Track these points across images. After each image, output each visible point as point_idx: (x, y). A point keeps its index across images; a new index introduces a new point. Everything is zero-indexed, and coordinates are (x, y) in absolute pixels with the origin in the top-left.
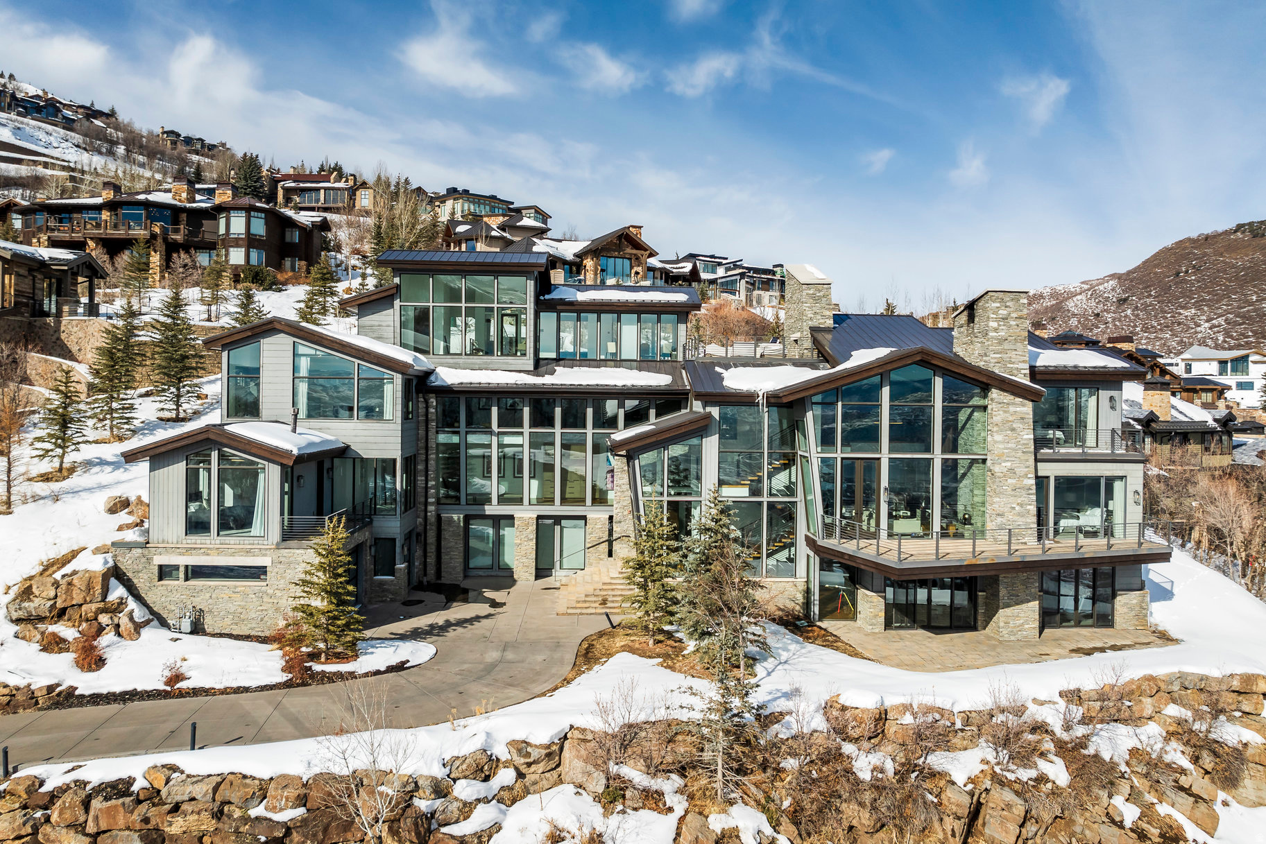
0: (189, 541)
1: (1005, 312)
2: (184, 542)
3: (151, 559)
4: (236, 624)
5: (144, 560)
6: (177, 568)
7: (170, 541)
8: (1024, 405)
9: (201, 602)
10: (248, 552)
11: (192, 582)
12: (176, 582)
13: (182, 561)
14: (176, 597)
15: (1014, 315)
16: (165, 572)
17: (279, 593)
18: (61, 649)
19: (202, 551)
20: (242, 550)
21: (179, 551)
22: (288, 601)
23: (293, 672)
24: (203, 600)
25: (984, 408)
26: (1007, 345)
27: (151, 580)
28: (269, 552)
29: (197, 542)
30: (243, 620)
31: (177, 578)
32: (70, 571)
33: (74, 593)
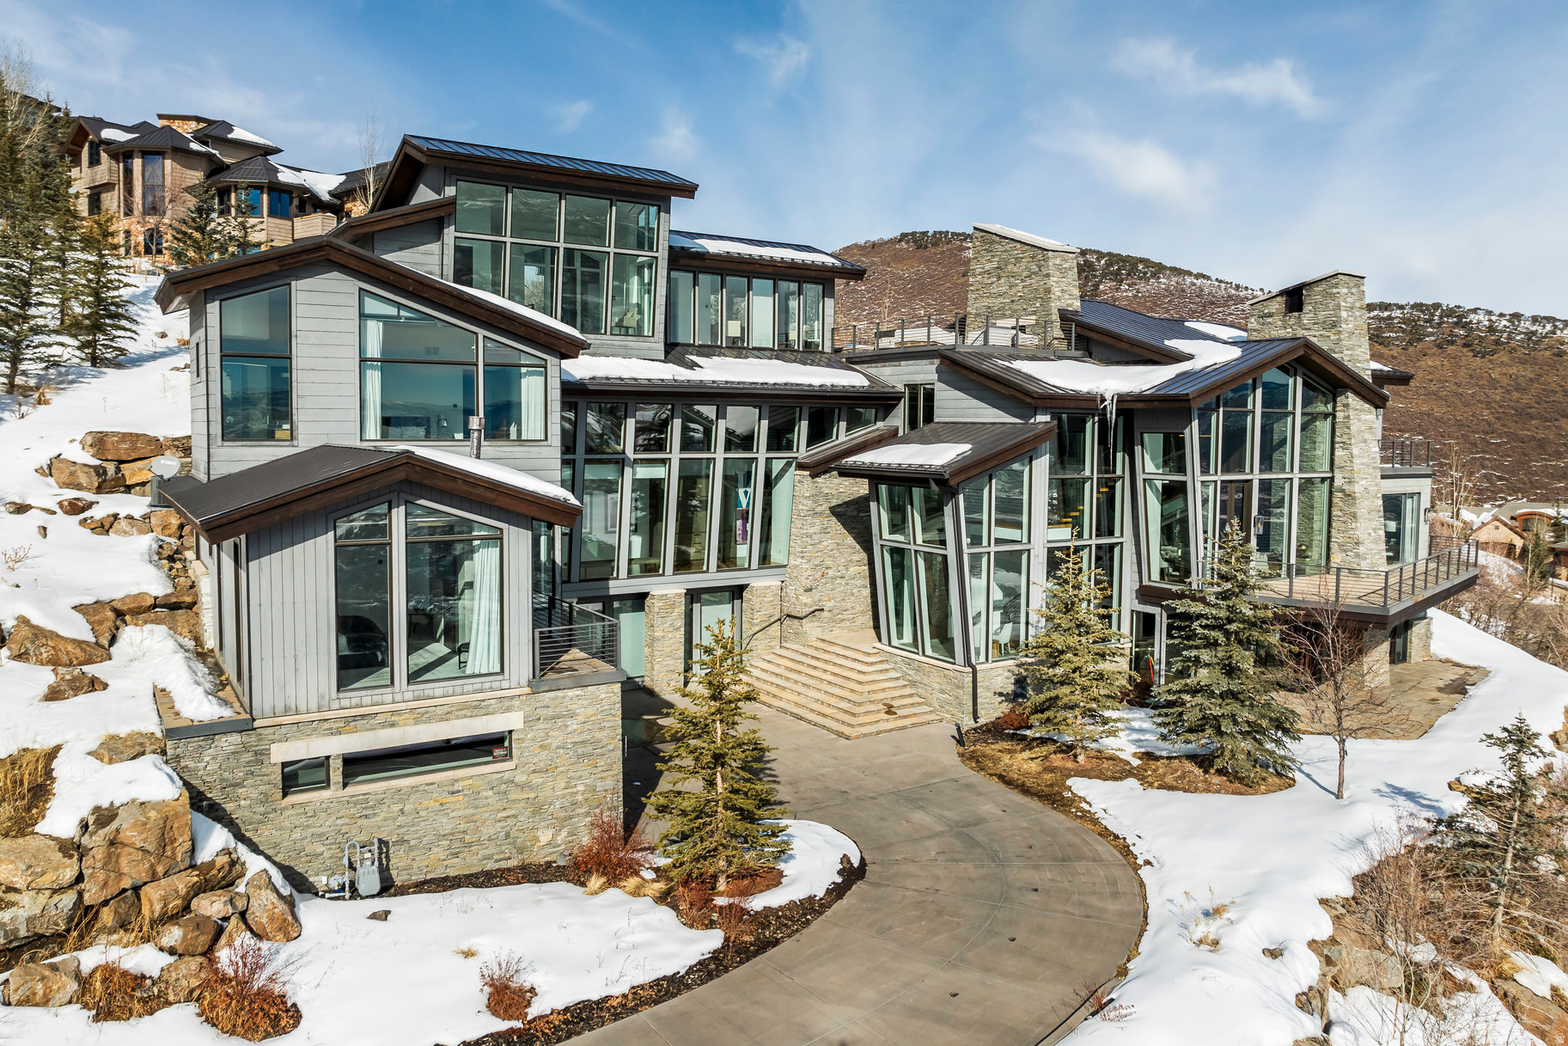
0: (345, 703)
1: (1351, 300)
2: (335, 705)
3: (266, 753)
4: (456, 855)
5: (248, 757)
6: (323, 763)
7: (302, 707)
9: (381, 825)
10: (478, 709)
11: (358, 788)
12: (325, 794)
13: (337, 746)
14: (326, 824)
16: (293, 778)
17: (537, 780)
18: (144, 1001)
19: (380, 719)
20: (463, 706)
21: (326, 725)
22: (554, 790)
23: (711, 925)
24: (385, 819)
25: (1326, 416)
26: (1354, 341)
27: (265, 799)
28: (516, 703)
29: (367, 700)
30: (470, 845)
31: (326, 783)
32: (84, 811)
33: (124, 862)
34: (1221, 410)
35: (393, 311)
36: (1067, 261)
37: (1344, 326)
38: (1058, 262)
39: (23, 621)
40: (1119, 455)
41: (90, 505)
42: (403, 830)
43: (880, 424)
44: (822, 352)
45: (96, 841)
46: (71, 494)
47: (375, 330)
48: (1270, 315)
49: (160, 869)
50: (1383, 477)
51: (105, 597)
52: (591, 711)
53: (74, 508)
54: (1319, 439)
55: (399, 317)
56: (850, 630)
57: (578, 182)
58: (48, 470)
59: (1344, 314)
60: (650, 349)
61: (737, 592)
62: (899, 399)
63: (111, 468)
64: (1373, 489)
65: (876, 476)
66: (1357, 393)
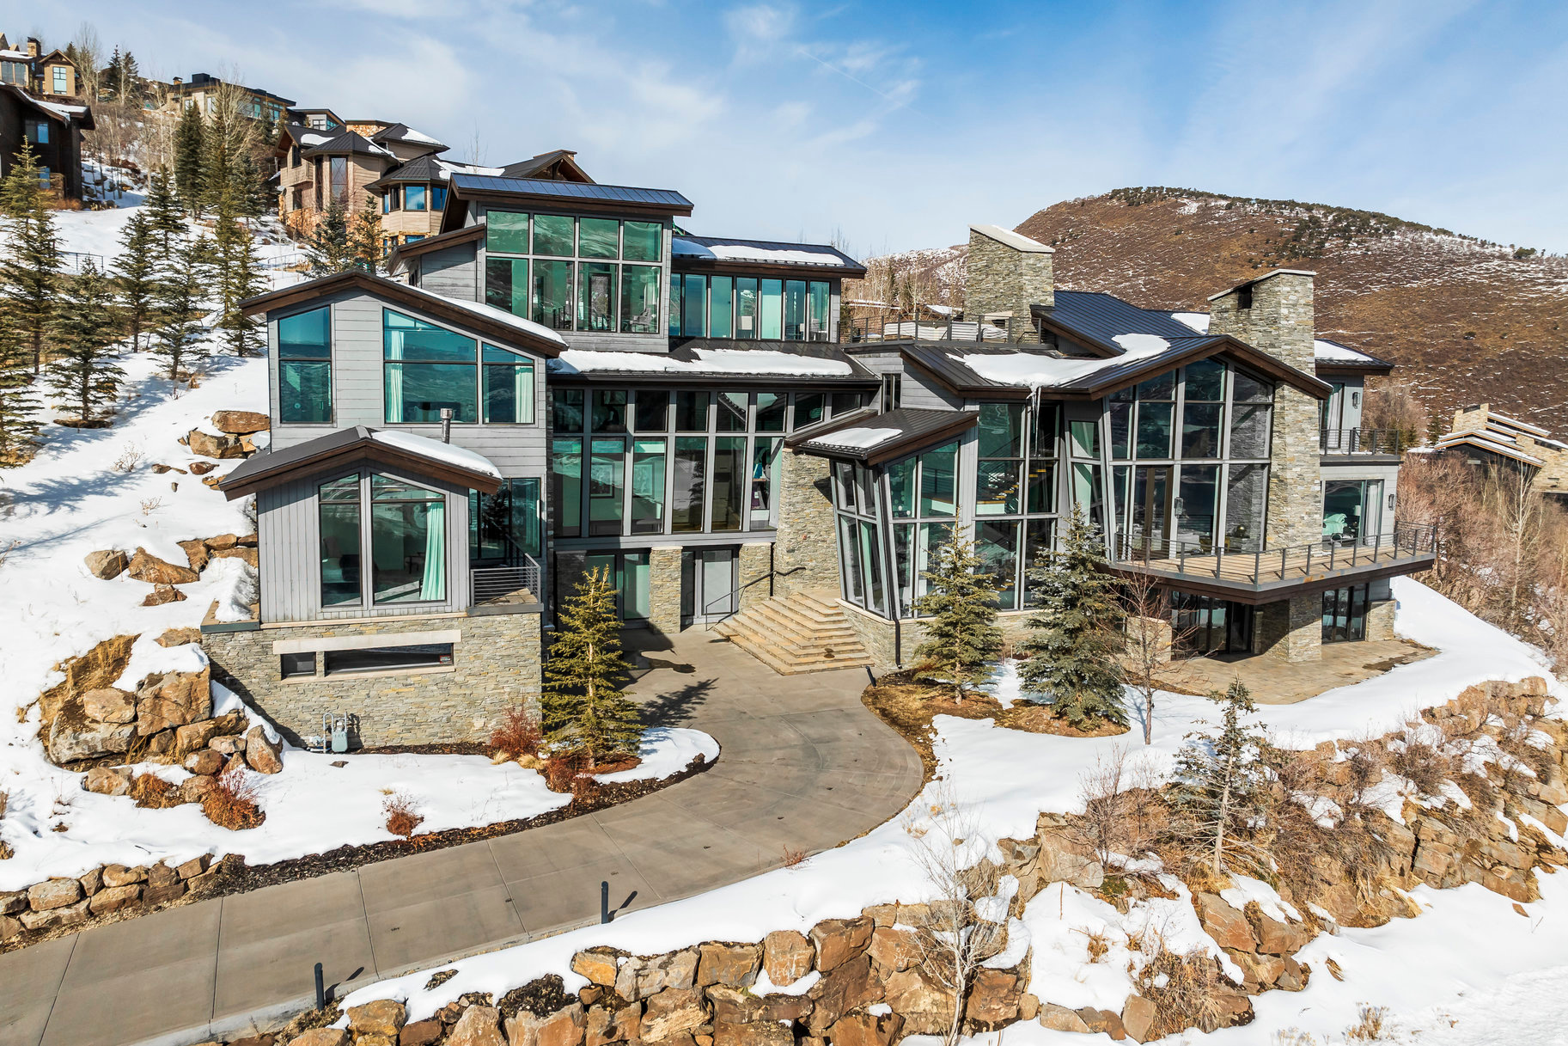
0: (327, 615)
1: (1295, 298)
2: (320, 616)
3: (270, 647)
4: (409, 731)
5: (257, 649)
6: (311, 656)
7: (297, 617)
8: (1311, 404)
9: (354, 703)
10: (425, 625)
11: (335, 677)
12: (312, 679)
13: (320, 645)
14: (313, 700)
15: (1302, 301)
16: (290, 665)
17: (472, 681)
18: (169, 799)
19: (352, 628)
20: (414, 623)
21: (313, 630)
22: (486, 690)
23: (569, 790)
24: (356, 700)
25: (1267, 406)
26: (1296, 336)
27: (269, 678)
28: (455, 623)
29: (343, 614)
30: (420, 724)
31: (313, 672)
32: (143, 676)
33: (164, 709)
34: (1137, 402)
35: (411, 324)
36: (1040, 261)
37: (1284, 322)
38: (1031, 262)
39: (141, 551)
40: (1057, 439)
41: (212, 467)
42: (368, 709)
43: (864, 409)
44: (829, 343)
45: (146, 694)
46: (200, 458)
47: (397, 339)
48: (1226, 311)
49: (189, 717)
50: (1322, 464)
51: (202, 536)
52: (516, 632)
53: (200, 469)
54: (1259, 427)
55: (415, 328)
56: (830, 586)
58: (186, 441)
59: (1284, 311)
60: (655, 344)
61: (734, 551)
62: (877, 387)
63: (231, 439)
64: (1309, 476)
65: (836, 457)
66: (1294, 385)
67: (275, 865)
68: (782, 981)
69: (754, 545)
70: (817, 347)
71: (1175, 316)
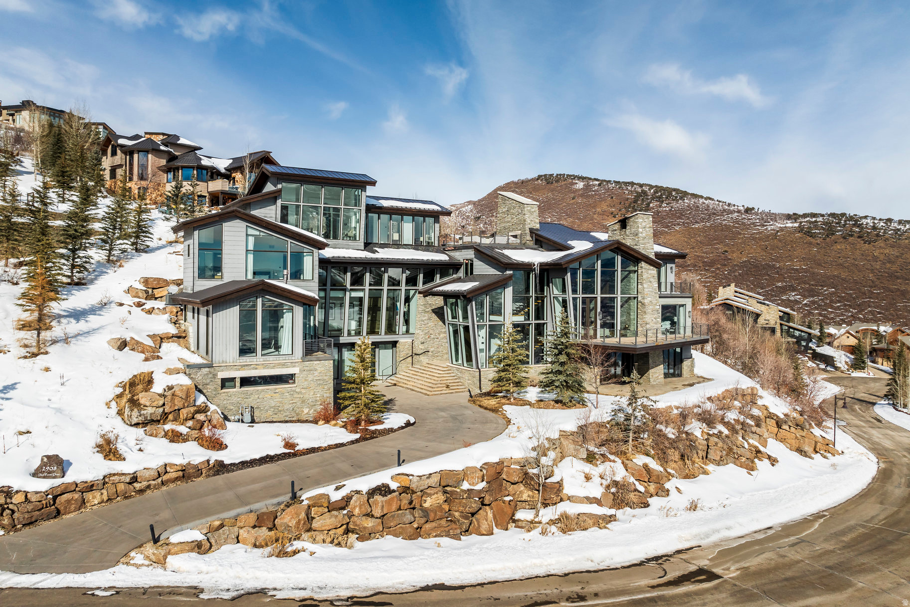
0: (241, 361)
1: (644, 224)
2: (238, 361)
3: (216, 375)
4: (276, 414)
5: (211, 376)
6: (233, 379)
7: (228, 361)
8: (654, 270)
9: (252, 401)
10: (284, 365)
11: (245, 389)
12: (234, 390)
13: (238, 374)
14: (234, 399)
15: (648, 226)
16: (226, 383)
17: (303, 391)
18: (183, 440)
19: (252, 366)
20: (279, 364)
21: (235, 367)
22: (309, 395)
23: (357, 432)
24: (253, 400)
25: (635, 271)
26: (646, 241)
27: (216, 389)
28: (297, 364)
29: (248, 360)
30: (281, 411)
31: (235, 387)
32: (165, 386)
33: (176, 401)
34: (581, 270)
35: (258, 233)
36: (533, 208)
37: (640, 235)
38: (529, 209)
39: (132, 338)
40: (545, 287)
41: (144, 304)
42: (258, 404)
43: (454, 276)
44: (434, 246)
45: (169, 393)
46: (137, 300)
47: (251, 240)
48: (615, 230)
49: (186, 405)
50: (660, 297)
51: (156, 333)
52: (323, 369)
53: (139, 305)
54: (632, 281)
55: (260, 235)
56: (441, 360)
57: (329, 182)
58: (128, 291)
59: (640, 230)
60: (358, 245)
61: (394, 344)
62: (461, 265)
63: (150, 291)
64: (654, 302)
65: (446, 296)
66: (646, 262)
67: (239, 463)
68: (473, 484)
69: (404, 341)
70: (429, 247)
71: (591, 234)
